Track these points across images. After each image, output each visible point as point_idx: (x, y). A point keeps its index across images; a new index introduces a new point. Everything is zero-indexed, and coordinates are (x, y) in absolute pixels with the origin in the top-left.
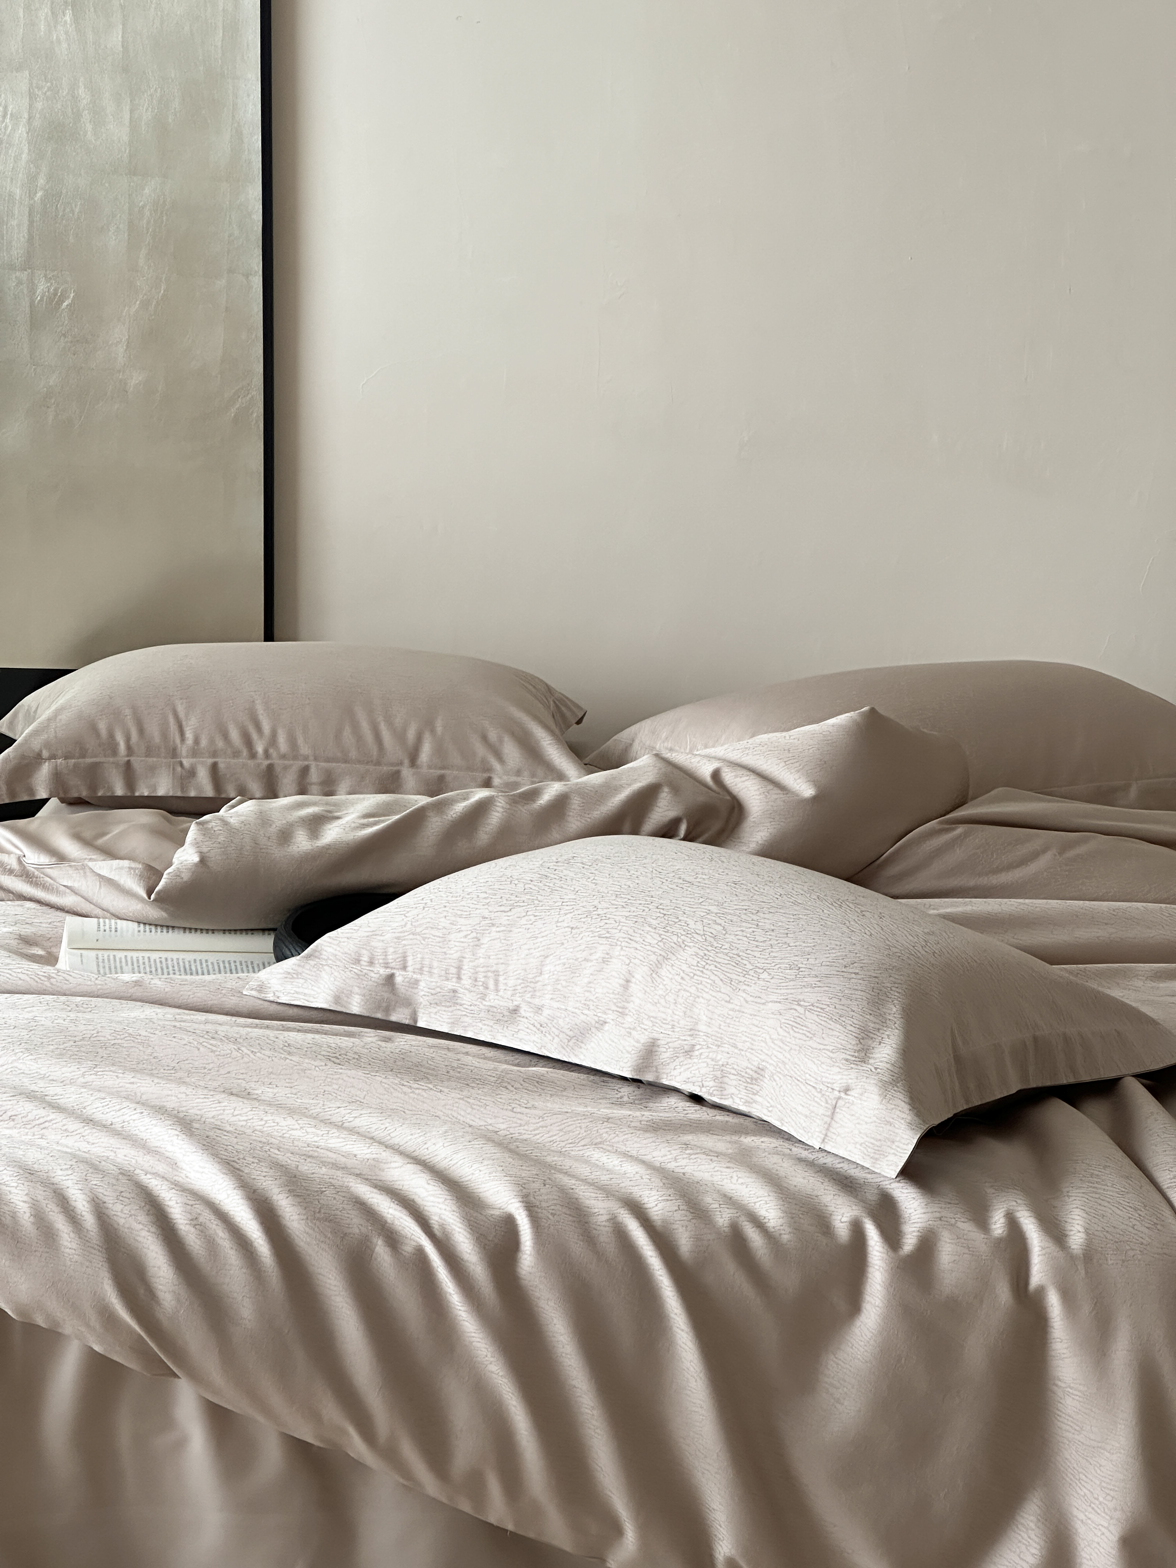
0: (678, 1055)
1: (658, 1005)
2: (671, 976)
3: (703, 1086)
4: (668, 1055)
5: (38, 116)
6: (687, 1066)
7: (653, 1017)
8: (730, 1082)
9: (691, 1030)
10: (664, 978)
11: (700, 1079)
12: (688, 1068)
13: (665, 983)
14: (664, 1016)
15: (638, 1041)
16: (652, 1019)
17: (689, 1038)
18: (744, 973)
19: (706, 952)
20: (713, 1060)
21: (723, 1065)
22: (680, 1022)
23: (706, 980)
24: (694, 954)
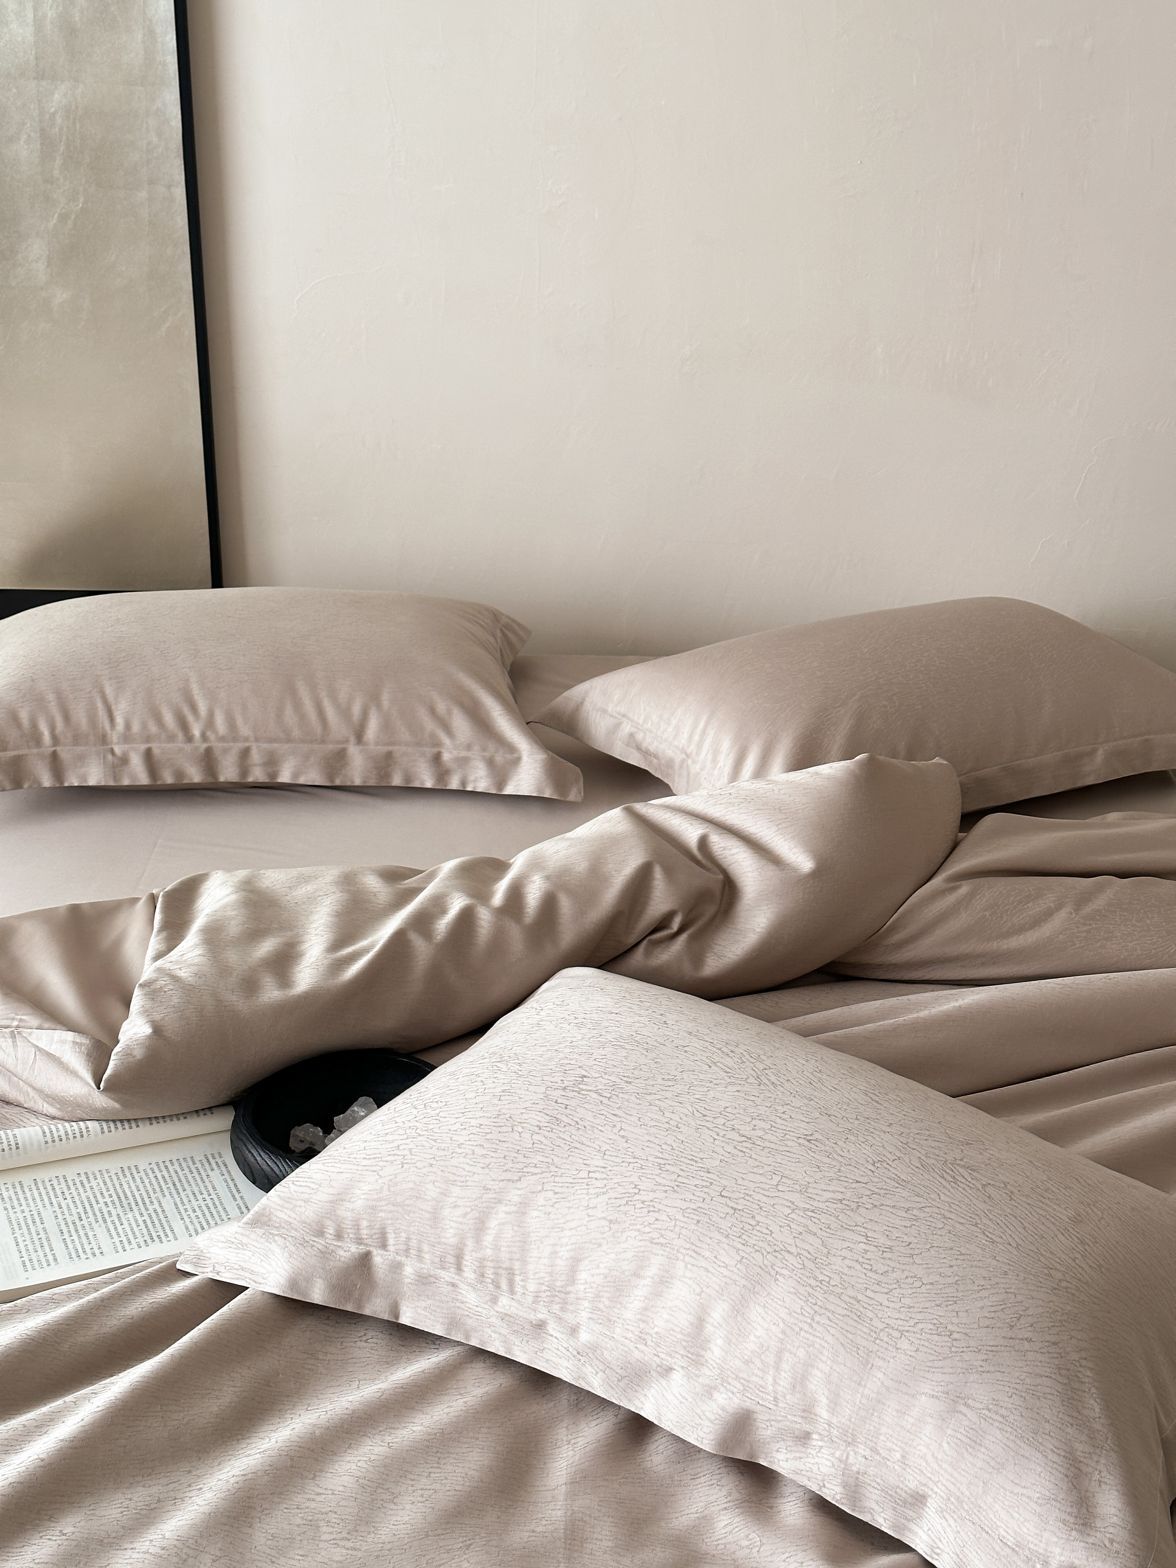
0: (785, 1438)
1: (751, 1365)
2: (766, 1325)
3: (824, 1486)
4: (769, 1432)
6: (798, 1455)
7: (744, 1379)
8: (868, 1495)
9: (804, 1411)
10: (755, 1325)
11: (819, 1478)
12: (800, 1458)
13: (758, 1334)
14: (762, 1383)
15: (723, 1409)
16: (742, 1381)
17: (799, 1420)
18: (874, 1335)
19: (811, 1290)
20: (841, 1461)
21: (858, 1473)
22: (788, 1397)
23: (818, 1340)
24: (792, 1290)
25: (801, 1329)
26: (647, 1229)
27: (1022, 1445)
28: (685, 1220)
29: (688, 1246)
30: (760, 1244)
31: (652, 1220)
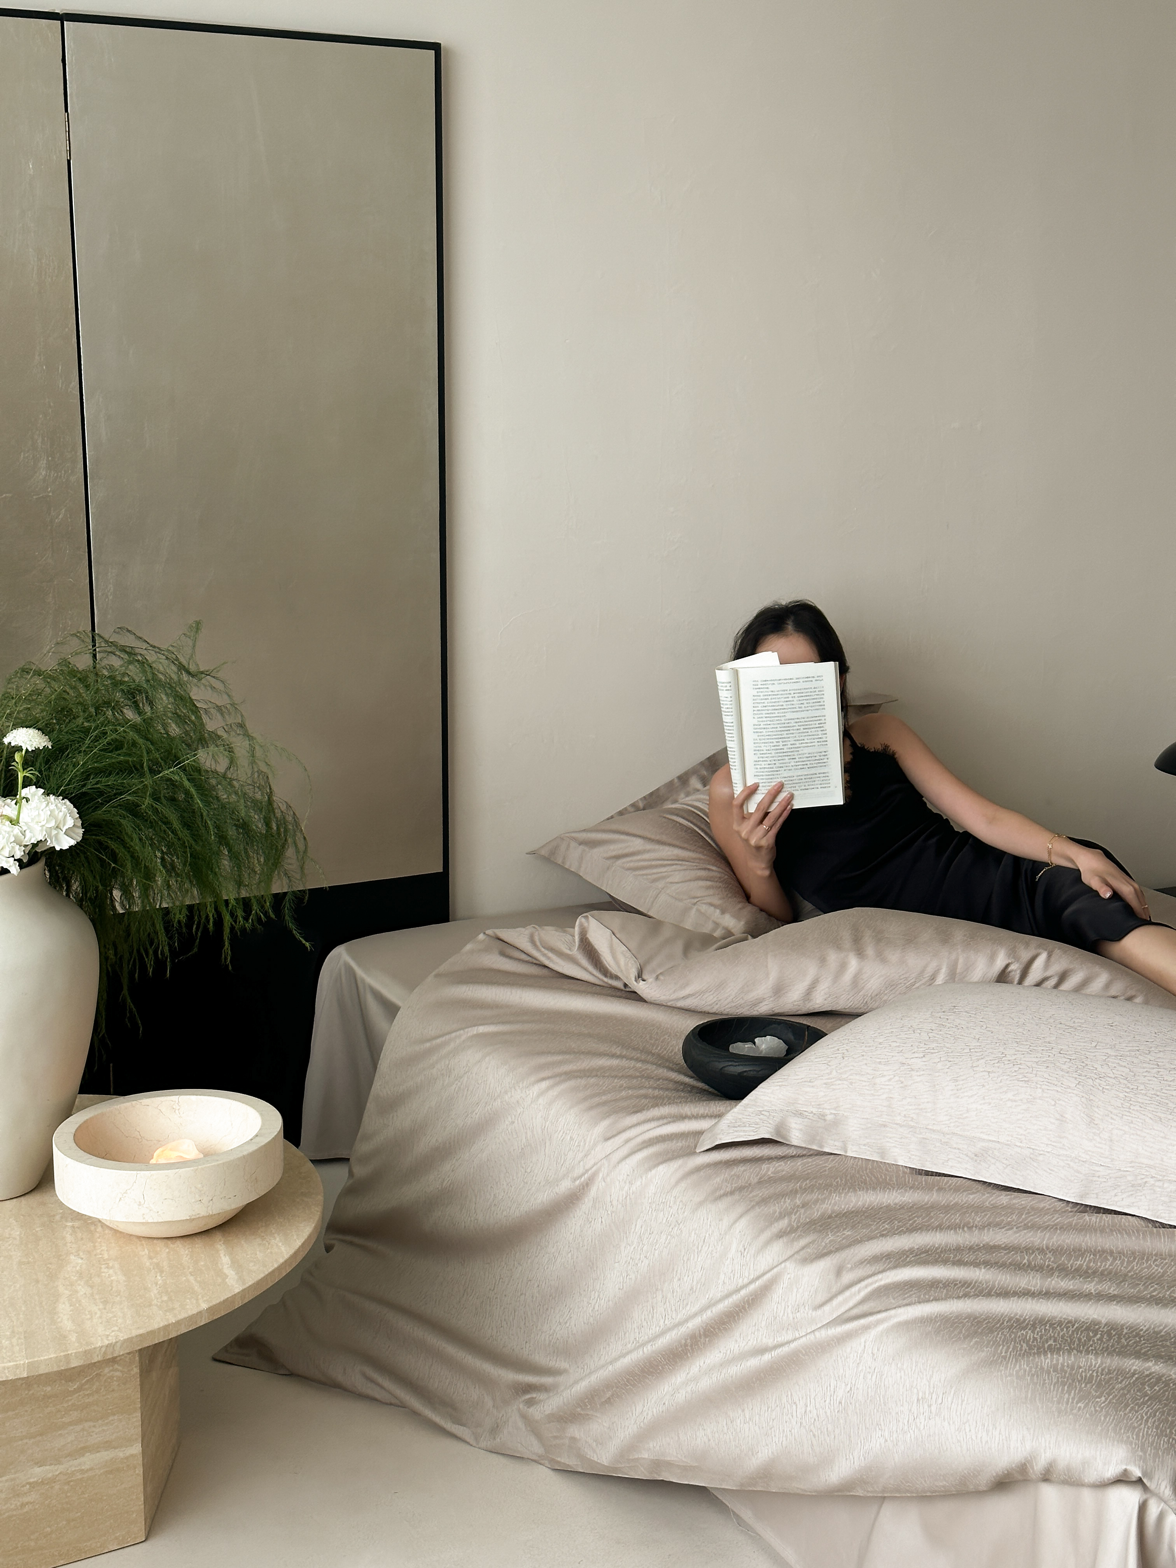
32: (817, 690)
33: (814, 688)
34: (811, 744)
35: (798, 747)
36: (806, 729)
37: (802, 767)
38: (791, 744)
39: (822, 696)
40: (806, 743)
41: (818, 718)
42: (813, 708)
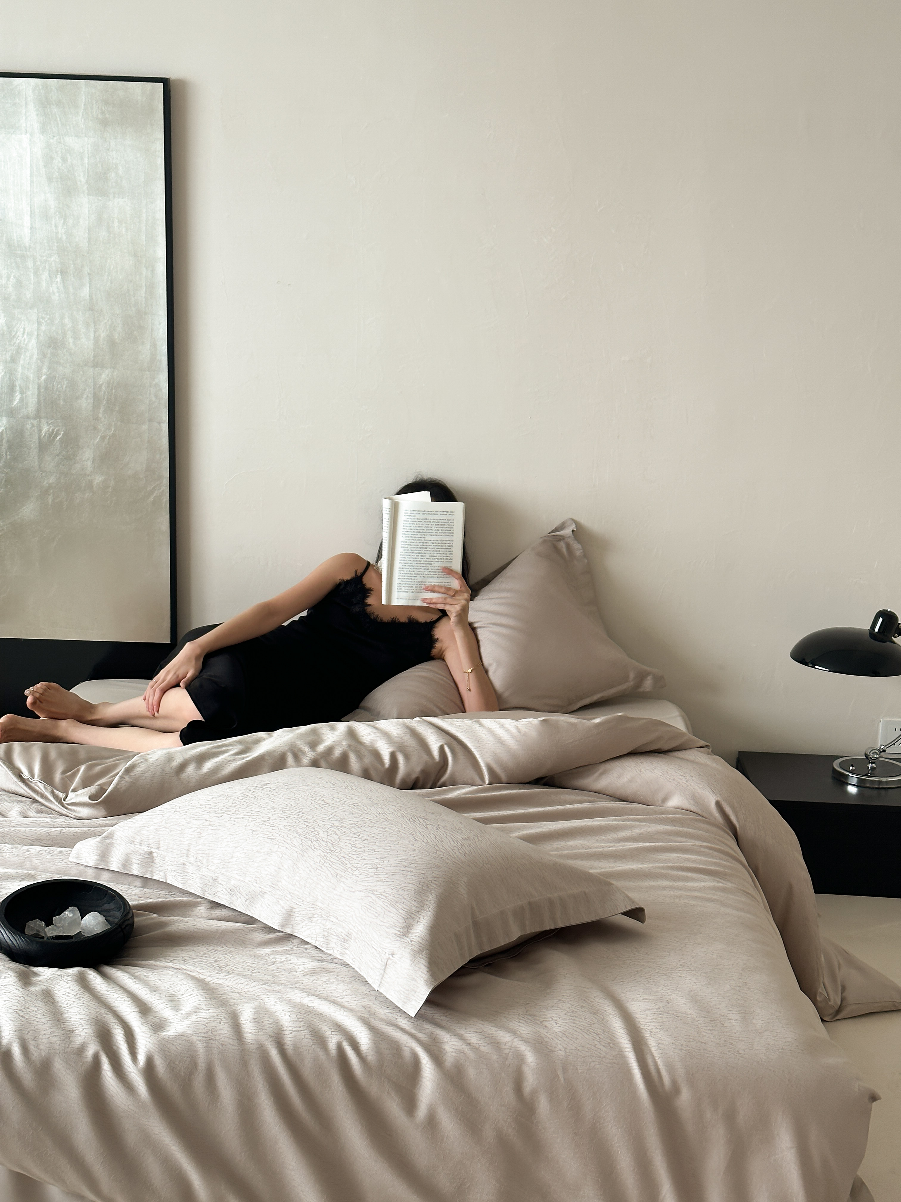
0: (305, 918)
1: (295, 886)
2: (304, 868)
3: (317, 940)
4: (299, 918)
5: (42, 334)
8: (332, 940)
9: (313, 904)
11: (316, 936)
12: (310, 928)
13: (301, 871)
14: (298, 894)
15: (283, 908)
16: (291, 894)
17: (311, 909)
18: (346, 870)
19: (326, 854)
20: (324, 925)
21: (329, 929)
22: (307, 899)
23: (323, 872)
24: (319, 854)
25: (317, 869)
26: (268, 833)
27: (390, 907)
28: (285, 829)
29: (282, 839)
30: (312, 838)
31: (270, 829)
32: (449, 521)
33: (448, 520)
34: (441, 560)
35: (431, 561)
36: (439, 548)
37: (433, 576)
38: (427, 559)
39: (452, 526)
40: (437, 559)
41: (449, 542)
42: (445, 534)
